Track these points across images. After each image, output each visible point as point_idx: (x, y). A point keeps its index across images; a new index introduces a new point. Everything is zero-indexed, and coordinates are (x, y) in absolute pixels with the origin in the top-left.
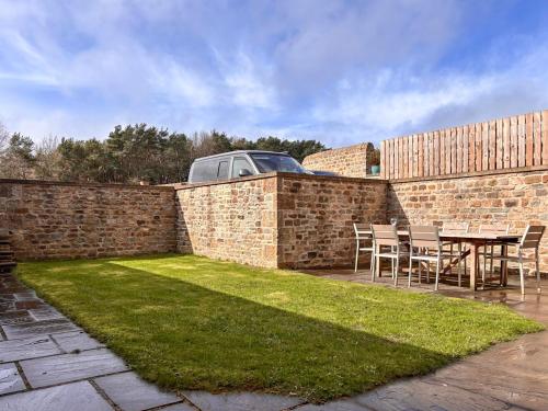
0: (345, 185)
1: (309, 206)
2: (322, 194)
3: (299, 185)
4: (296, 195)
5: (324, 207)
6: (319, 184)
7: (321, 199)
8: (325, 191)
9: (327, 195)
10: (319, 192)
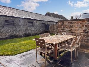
0: (80, 21)
1: (67, 27)
2: (71, 24)
3: (64, 23)
4: (63, 25)
5: (71, 28)
6: (70, 22)
7: (71, 26)
8: (72, 24)
9: (73, 25)
10: (70, 24)
